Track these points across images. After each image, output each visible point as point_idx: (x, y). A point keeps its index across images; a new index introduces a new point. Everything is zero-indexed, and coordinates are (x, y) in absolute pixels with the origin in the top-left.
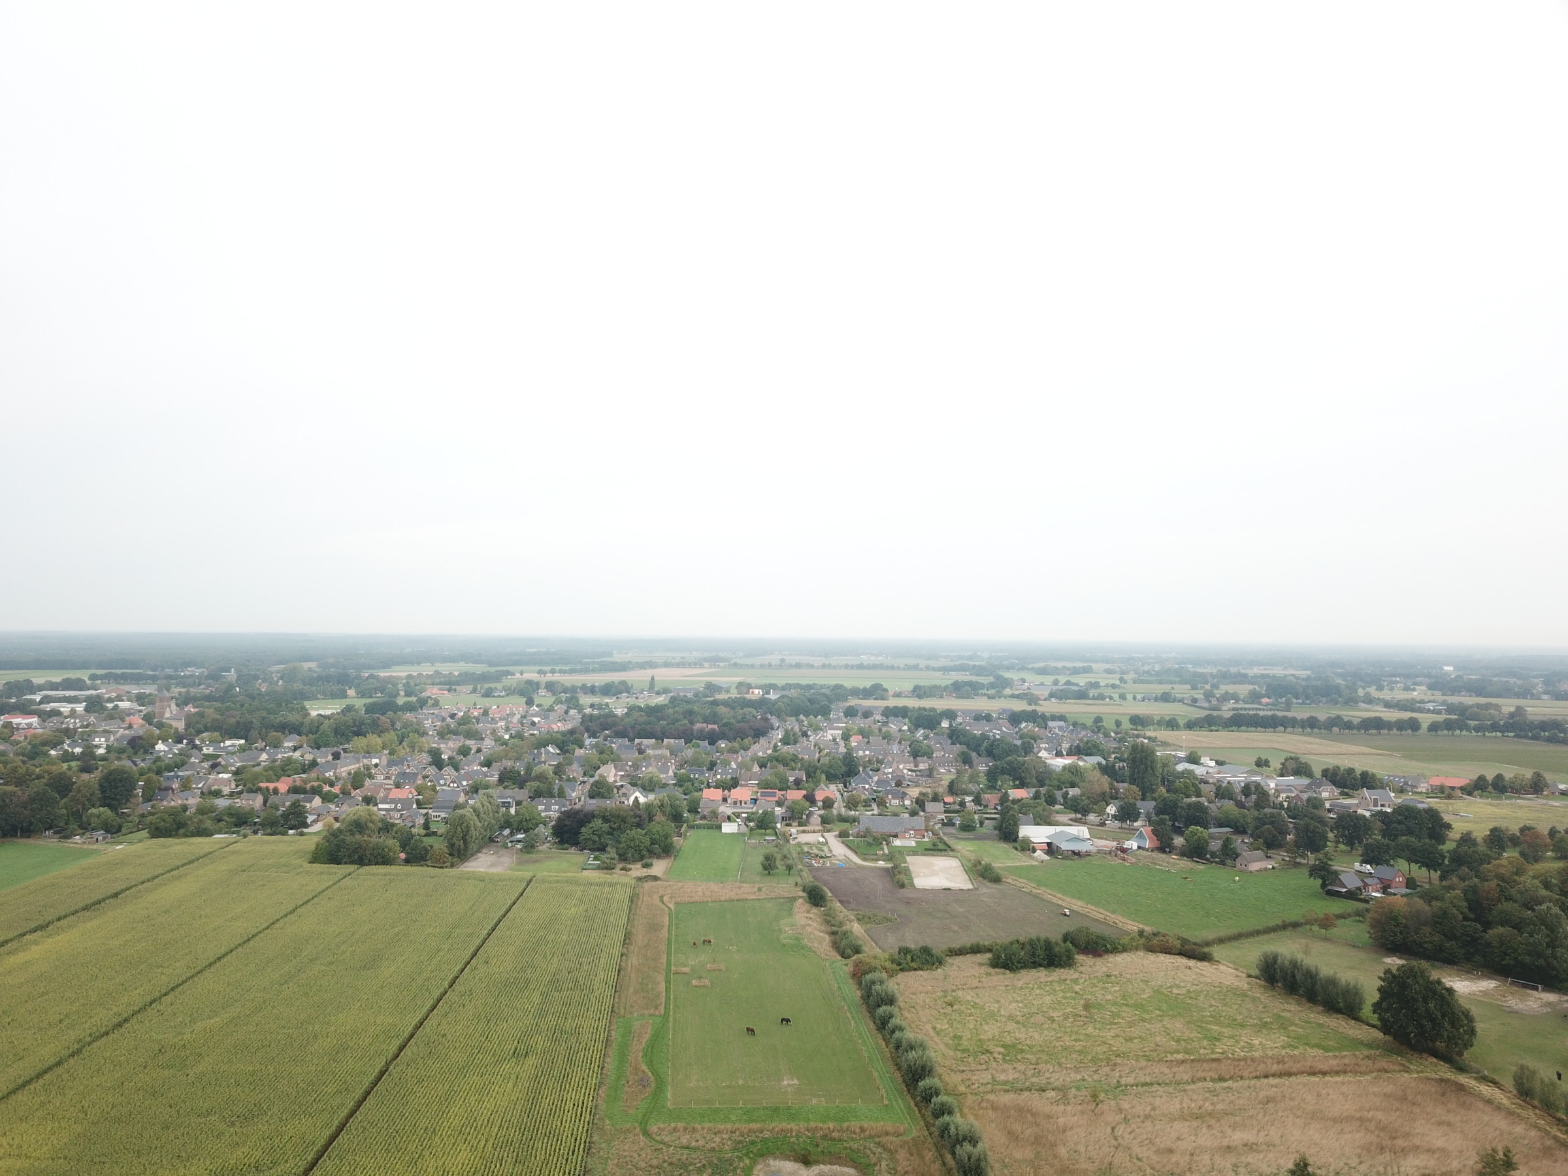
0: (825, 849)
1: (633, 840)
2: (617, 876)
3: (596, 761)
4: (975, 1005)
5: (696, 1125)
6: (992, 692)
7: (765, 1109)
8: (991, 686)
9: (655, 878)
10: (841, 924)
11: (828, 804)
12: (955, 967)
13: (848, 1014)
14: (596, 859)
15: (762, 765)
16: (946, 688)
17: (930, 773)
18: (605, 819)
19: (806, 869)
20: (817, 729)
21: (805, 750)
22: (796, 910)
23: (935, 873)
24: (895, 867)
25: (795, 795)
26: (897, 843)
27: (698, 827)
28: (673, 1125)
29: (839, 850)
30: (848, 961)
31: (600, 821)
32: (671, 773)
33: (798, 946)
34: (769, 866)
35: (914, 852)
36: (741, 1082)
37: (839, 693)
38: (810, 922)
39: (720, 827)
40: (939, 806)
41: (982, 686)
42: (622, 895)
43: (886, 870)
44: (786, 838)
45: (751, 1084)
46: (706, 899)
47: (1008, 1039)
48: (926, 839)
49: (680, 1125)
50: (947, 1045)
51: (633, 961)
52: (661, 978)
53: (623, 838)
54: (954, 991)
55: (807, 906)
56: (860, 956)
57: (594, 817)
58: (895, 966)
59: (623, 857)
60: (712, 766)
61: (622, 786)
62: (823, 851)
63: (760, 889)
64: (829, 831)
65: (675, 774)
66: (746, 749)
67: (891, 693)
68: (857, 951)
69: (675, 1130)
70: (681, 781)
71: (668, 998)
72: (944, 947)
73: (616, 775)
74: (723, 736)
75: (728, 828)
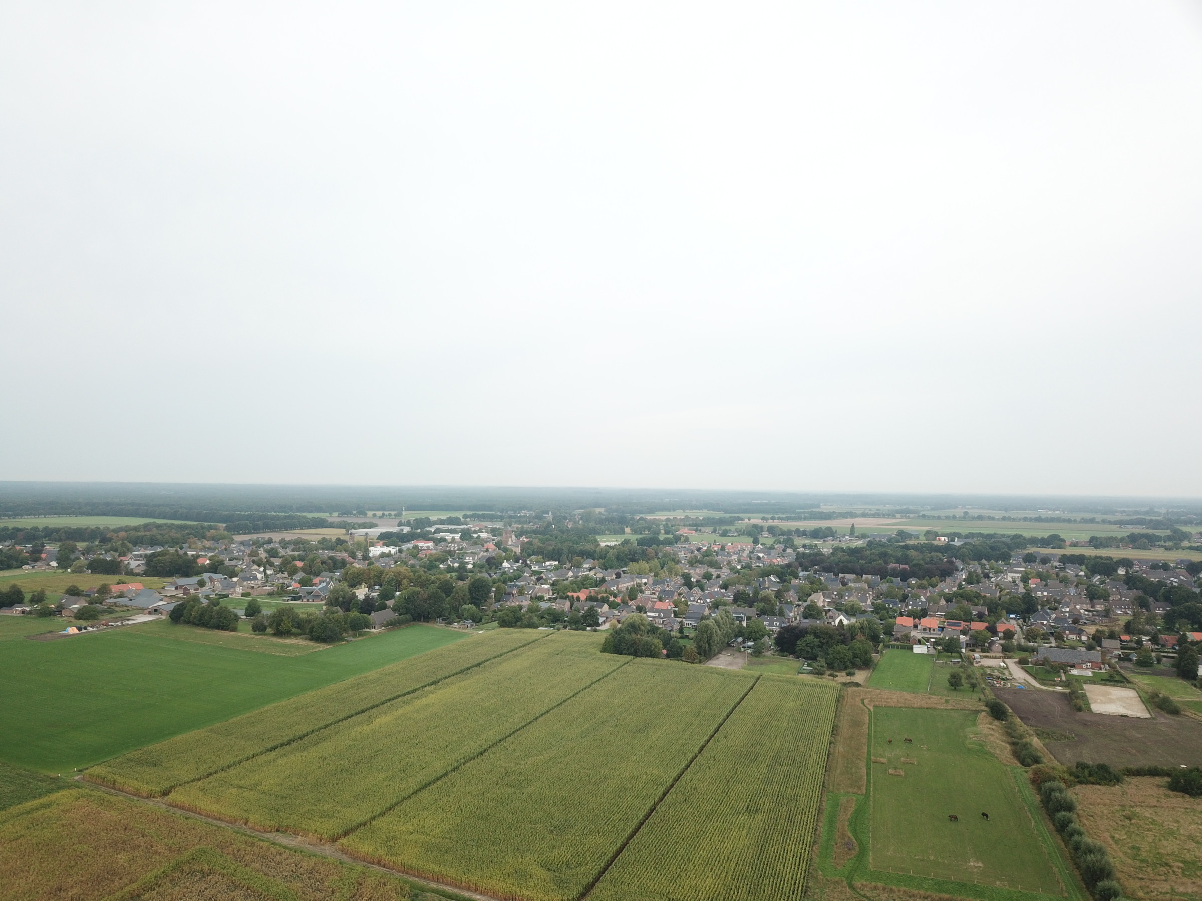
0: (1006, 672)
1: (839, 653)
2: (826, 680)
3: (808, 589)
4: (1154, 822)
5: (894, 888)
6: (1168, 544)
7: (952, 883)
8: (1169, 538)
9: (857, 685)
10: (1021, 737)
11: (1008, 635)
12: (1132, 786)
13: (1029, 815)
14: (809, 665)
15: (948, 600)
16: (1122, 539)
17: (1107, 614)
18: (816, 635)
19: (988, 688)
20: (998, 572)
21: (988, 589)
22: (979, 721)
23: (1111, 701)
24: (1073, 693)
25: (978, 626)
26: (1075, 672)
27: (893, 647)
28: (874, 884)
29: (1018, 674)
30: (1028, 769)
31: (812, 637)
32: (869, 602)
33: (981, 752)
34: (955, 683)
35: (1091, 681)
36: (932, 858)
37: (1018, 542)
38: (992, 732)
39: (911, 648)
40: (1116, 643)
41: (1159, 538)
42: (830, 696)
43: (1064, 694)
44: (971, 661)
46: (900, 705)
47: (1188, 857)
48: (1103, 671)
49: (880, 885)
50: (1125, 854)
51: (840, 748)
52: (863, 765)
53: (831, 651)
54: (1132, 807)
55: (990, 719)
56: (1040, 766)
57: (807, 632)
58: (1073, 778)
59: (831, 666)
60: (904, 598)
61: (829, 610)
62: (1004, 674)
63: (947, 701)
64: (1009, 658)
65: (873, 603)
66: (934, 586)
67: (1068, 543)
68: (1037, 761)
69: (876, 888)
70: (877, 609)
71: (869, 781)
72: (1122, 767)
73: (824, 601)
74: (913, 575)
75: (918, 649)
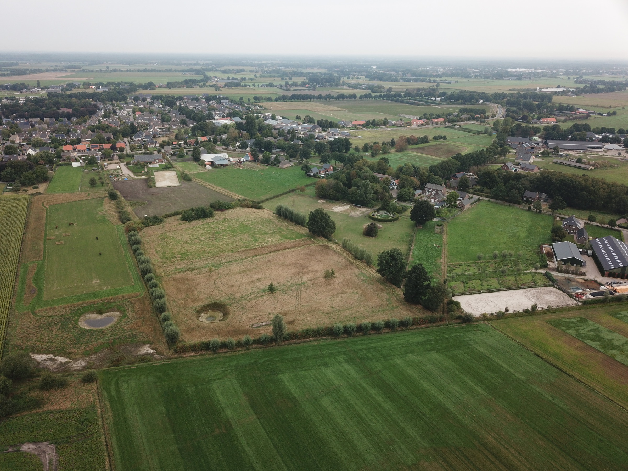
0: (120, 171)
1: (27, 176)
2: (21, 195)
3: (8, 133)
4: (173, 238)
5: (55, 306)
6: (202, 84)
7: (84, 294)
8: (202, 81)
9: (40, 194)
10: (123, 208)
11: (122, 150)
12: (167, 223)
13: (122, 249)
14: (10, 186)
15: (93, 131)
16: (182, 83)
17: (168, 130)
18: (12, 167)
19: (110, 182)
20: (121, 108)
21: (114, 123)
22: (104, 203)
23: (165, 179)
24: (148, 178)
25: (107, 146)
26: (151, 166)
27: (61, 165)
28: (45, 308)
29: (126, 172)
30: (124, 225)
31: (10, 168)
32: (48, 137)
33: (104, 220)
34: (93, 183)
35: (157, 170)
36: (76, 285)
37: (133, 87)
38: (110, 208)
39: (71, 164)
40: (170, 147)
41: (197, 81)
42: (24, 204)
43: (145, 180)
44: (102, 167)
45: (79, 285)
46: (64, 202)
47: (183, 251)
48: (164, 163)
49: (49, 307)
50: (160, 257)
51: (29, 236)
52: (41, 243)
53: (22, 175)
54: (165, 233)
55: (109, 201)
56: (130, 222)
57: (6, 166)
58: (143, 225)
59: (23, 184)
60: (68, 132)
61: (23, 145)
62: (118, 173)
63: (89, 194)
64: (122, 162)
65: (50, 137)
66: (85, 121)
67: (157, 86)
68: (128, 220)
69: (46, 310)
70: (53, 141)
71: (45, 252)
72: (164, 215)
73: (20, 139)
74: (74, 116)
75: (75, 165)
